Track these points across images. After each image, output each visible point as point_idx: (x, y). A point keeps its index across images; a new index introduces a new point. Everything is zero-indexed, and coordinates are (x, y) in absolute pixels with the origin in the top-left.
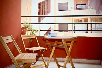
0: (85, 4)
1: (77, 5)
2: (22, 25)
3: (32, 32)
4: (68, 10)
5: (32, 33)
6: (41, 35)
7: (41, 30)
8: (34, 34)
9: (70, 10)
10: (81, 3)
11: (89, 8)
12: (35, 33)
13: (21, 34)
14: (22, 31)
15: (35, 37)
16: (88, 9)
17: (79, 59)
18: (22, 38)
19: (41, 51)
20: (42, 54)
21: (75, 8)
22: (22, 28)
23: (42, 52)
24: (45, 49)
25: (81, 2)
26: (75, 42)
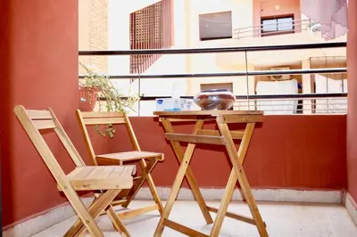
0: (292, 16)
1: (263, 19)
2: (83, 82)
3: (116, 105)
4: (231, 37)
5: (114, 107)
6: (143, 114)
7: (143, 98)
8: (122, 110)
9: (241, 35)
10: (278, 10)
11: (303, 27)
12: (123, 107)
13: (79, 111)
14: (82, 99)
15: (126, 120)
16: (300, 31)
17: (273, 191)
18: (84, 123)
19: (145, 165)
20: (149, 175)
21: (257, 29)
22: (80, 91)
23: (149, 167)
24: (160, 157)
25: (277, 7)
26: (258, 125)
